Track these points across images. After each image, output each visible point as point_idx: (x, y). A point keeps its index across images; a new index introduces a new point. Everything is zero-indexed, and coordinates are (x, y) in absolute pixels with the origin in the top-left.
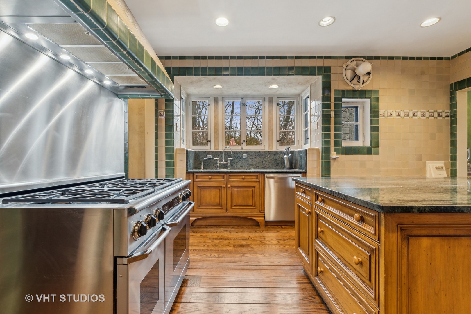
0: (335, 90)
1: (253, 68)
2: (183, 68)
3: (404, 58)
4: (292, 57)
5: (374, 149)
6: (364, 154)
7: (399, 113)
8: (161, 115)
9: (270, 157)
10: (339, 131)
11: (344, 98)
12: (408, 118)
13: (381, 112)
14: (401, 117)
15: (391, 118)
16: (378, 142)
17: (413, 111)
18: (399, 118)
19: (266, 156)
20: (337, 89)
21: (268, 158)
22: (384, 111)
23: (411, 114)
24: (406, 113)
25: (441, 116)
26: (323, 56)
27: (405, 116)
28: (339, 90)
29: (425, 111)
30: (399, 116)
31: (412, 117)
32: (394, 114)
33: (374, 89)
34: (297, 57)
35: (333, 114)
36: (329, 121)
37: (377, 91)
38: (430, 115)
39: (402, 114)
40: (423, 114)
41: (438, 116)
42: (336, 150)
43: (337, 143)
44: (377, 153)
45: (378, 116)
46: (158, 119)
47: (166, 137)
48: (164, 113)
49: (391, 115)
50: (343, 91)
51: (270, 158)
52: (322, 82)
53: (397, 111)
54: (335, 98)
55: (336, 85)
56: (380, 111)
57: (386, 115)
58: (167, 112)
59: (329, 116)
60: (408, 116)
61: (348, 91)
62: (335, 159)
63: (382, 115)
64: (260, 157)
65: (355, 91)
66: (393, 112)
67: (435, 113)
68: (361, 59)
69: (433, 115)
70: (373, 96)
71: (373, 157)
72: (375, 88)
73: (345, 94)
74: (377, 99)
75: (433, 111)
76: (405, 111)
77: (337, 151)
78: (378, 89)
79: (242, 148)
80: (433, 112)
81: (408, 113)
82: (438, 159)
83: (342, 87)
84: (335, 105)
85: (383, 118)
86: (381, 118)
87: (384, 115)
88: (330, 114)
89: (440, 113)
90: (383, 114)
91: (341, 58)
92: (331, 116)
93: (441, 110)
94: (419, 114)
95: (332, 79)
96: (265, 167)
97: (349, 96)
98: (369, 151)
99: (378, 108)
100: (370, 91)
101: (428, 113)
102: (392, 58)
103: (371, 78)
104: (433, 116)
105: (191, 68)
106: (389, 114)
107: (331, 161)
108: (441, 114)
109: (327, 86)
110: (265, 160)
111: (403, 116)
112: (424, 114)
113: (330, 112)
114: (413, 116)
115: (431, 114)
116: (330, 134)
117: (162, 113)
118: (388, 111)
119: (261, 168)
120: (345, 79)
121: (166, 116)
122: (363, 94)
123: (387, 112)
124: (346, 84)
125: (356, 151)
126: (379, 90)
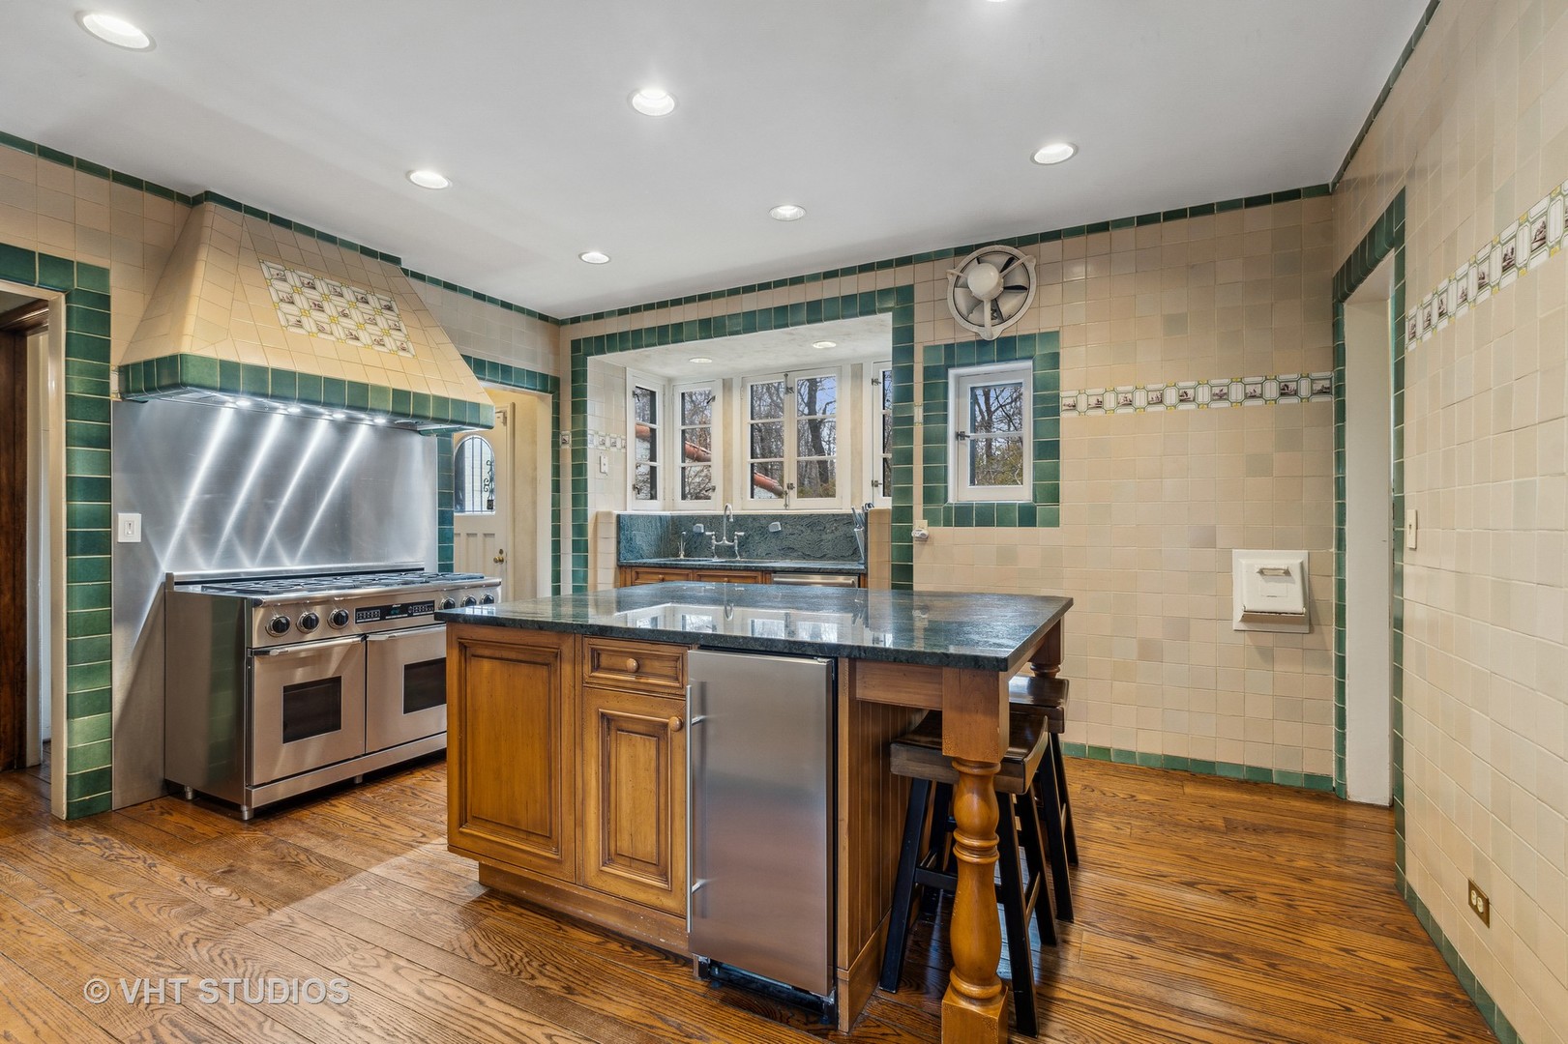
0: (926, 349)
1: (730, 316)
2: (600, 338)
3: (1144, 220)
4: (814, 277)
5: (1041, 510)
6: (1011, 524)
7: (1129, 396)
8: (565, 442)
9: (836, 529)
10: (935, 460)
11: (953, 366)
12: (1160, 408)
13: (1066, 396)
14: (1136, 409)
15: (1099, 412)
16: (1057, 488)
17: (1181, 384)
18: (1130, 410)
19: (828, 526)
20: (932, 344)
21: (832, 532)
22: (1075, 393)
23: (1171, 396)
24: (1153, 395)
25: (1296, 393)
26: (892, 260)
27: (1149, 404)
28: (936, 348)
29: (1226, 381)
30: (1130, 404)
31: (1175, 407)
32: (1110, 401)
33: (1042, 331)
34: (829, 275)
35: (918, 414)
36: (908, 436)
37: (1053, 336)
38: (1246, 394)
39: (1140, 399)
40: (1217, 392)
41: (1282, 394)
42: (926, 515)
43: (929, 496)
44: (1054, 522)
45: (1056, 411)
46: (559, 451)
47: (574, 489)
48: (569, 438)
49: (1099, 405)
50: (949, 348)
51: (837, 533)
52: (893, 328)
53: (1120, 389)
54: (926, 369)
55: (929, 334)
56: (1062, 394)
57: (1082, 405)
58: (574, 434)
59: (910, 420)
60: (1160, 402)
61: (963, 345)
62: (924, 539)
63: (1068, 405)
64: (812, 531)
65: (982, 344)
66: (1107, 395)
67: (1267, 385)
68: (1000, 250)
69: (1259, 391)
70: (1040, 350)
71: (1039, 532)
72: (1047, 326)
73: (955, 355)
74: (1054, 360)
75: (1260, 379)
76: (1150, 387)
77: (931, 518)
78: (1057, 329)
79: (786, 505)
80: (1262, 384)
81: (1162, 395)
82: (1282, 544)
83: (945, 337)
84: (927, 389)
85: (1074, 414)
86: (1065, 416)
87: (1074, 406)
88: (913, 417)
89: (1288, 384)
90: (1072, 403)
91: (941, 255)
92: (916, 420)
93: (1293, 373)
94: (1204, 394)
95: (917, 318)
96: (825, 555)
97: (967, 362)
98: (1027, 517)
99: (1057, 387)
100: (1029, 339)
101: (1240, 386)
102: (1103, 227)
103: (1030, 300)
104: (1261, 396)
105: (614, 335)
106: (1093, 401)
107: (915, 544)
108: (1292, 386)
109: (904, 338)
110: (824, 537)
111: (1144, 403)
112: (1225, 391)
113: (911, 409)
114: (1181, 401)
115: (1250, 389)
116: (911, 471)
117: (567, 438)
118: (1089, 392)
119: (815, 558)
120: (954, 313)
121: (574, 443)
122: (1006, 348)
123: (1084, 397)
124: (955, 326)
125: (985, 516)
126: (1058, 332)
